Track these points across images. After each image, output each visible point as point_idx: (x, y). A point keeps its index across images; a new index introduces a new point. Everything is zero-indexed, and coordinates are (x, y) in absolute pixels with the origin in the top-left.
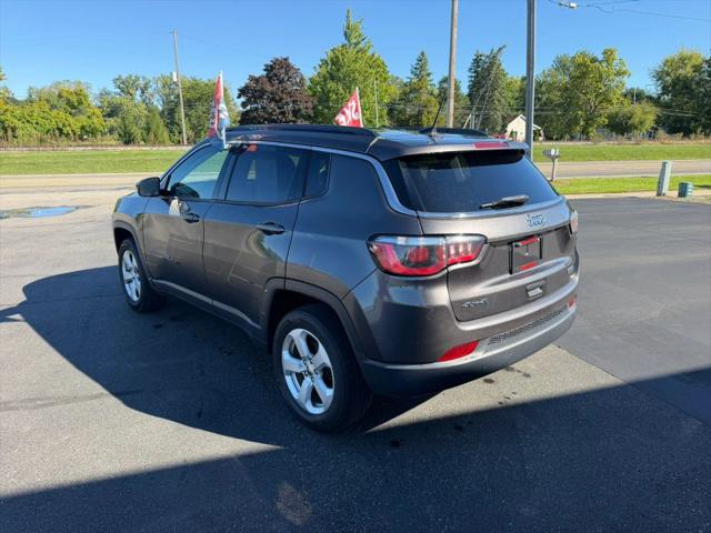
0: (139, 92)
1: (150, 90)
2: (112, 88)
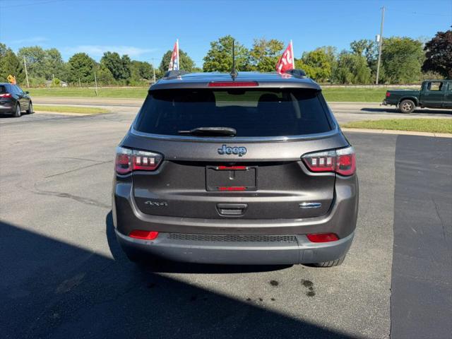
0: (365, 50)
1: (373, 48)
2: (349, 49)
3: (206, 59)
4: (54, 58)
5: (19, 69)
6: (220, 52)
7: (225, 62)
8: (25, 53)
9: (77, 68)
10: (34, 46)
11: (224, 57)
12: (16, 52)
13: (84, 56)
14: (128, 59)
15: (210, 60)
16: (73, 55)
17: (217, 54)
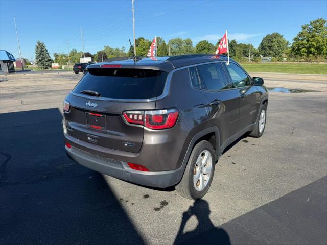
3: (296, 39)
4: (188, 45)
5: (166, 53)
6: (310, 33)
7: (313, 41)
8: (172, 42)
9: (200, 51)
10: (177, 38)
11: (313, 36)
12: (167, 43)
13: (206, 43)
14: (235, 42)
15: (299, 40)
16: (199, 42)
17: (306, 35)
